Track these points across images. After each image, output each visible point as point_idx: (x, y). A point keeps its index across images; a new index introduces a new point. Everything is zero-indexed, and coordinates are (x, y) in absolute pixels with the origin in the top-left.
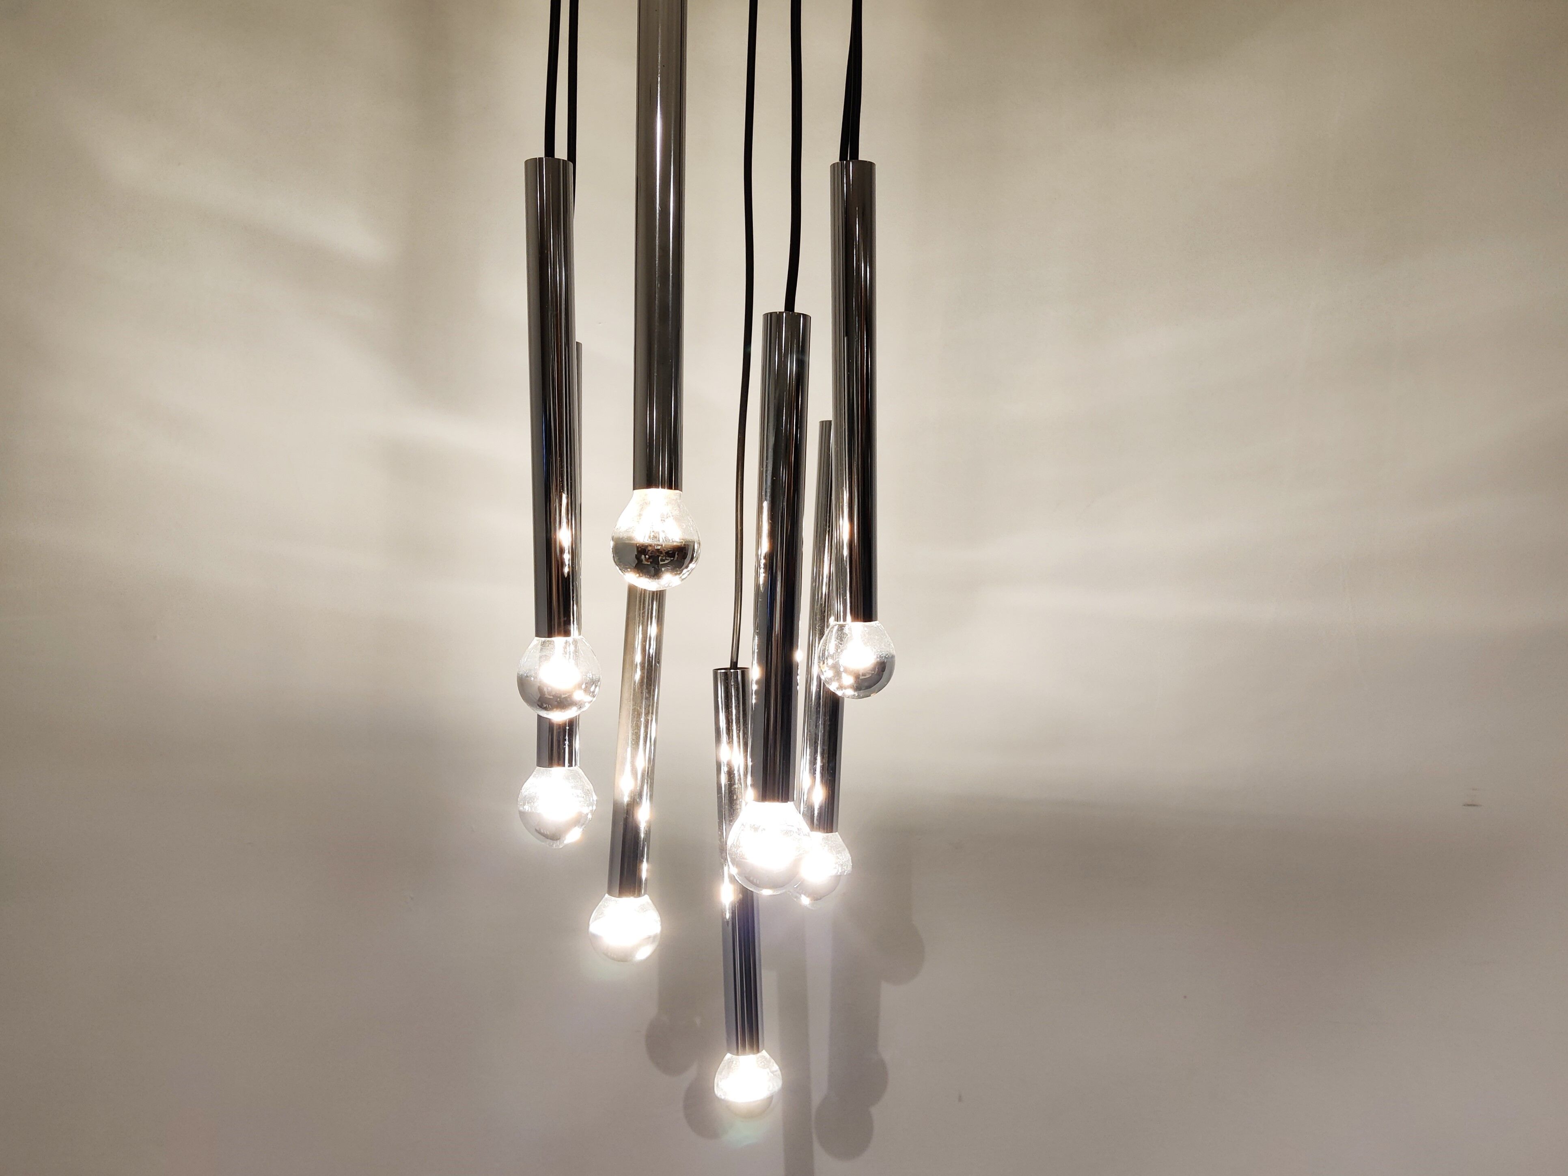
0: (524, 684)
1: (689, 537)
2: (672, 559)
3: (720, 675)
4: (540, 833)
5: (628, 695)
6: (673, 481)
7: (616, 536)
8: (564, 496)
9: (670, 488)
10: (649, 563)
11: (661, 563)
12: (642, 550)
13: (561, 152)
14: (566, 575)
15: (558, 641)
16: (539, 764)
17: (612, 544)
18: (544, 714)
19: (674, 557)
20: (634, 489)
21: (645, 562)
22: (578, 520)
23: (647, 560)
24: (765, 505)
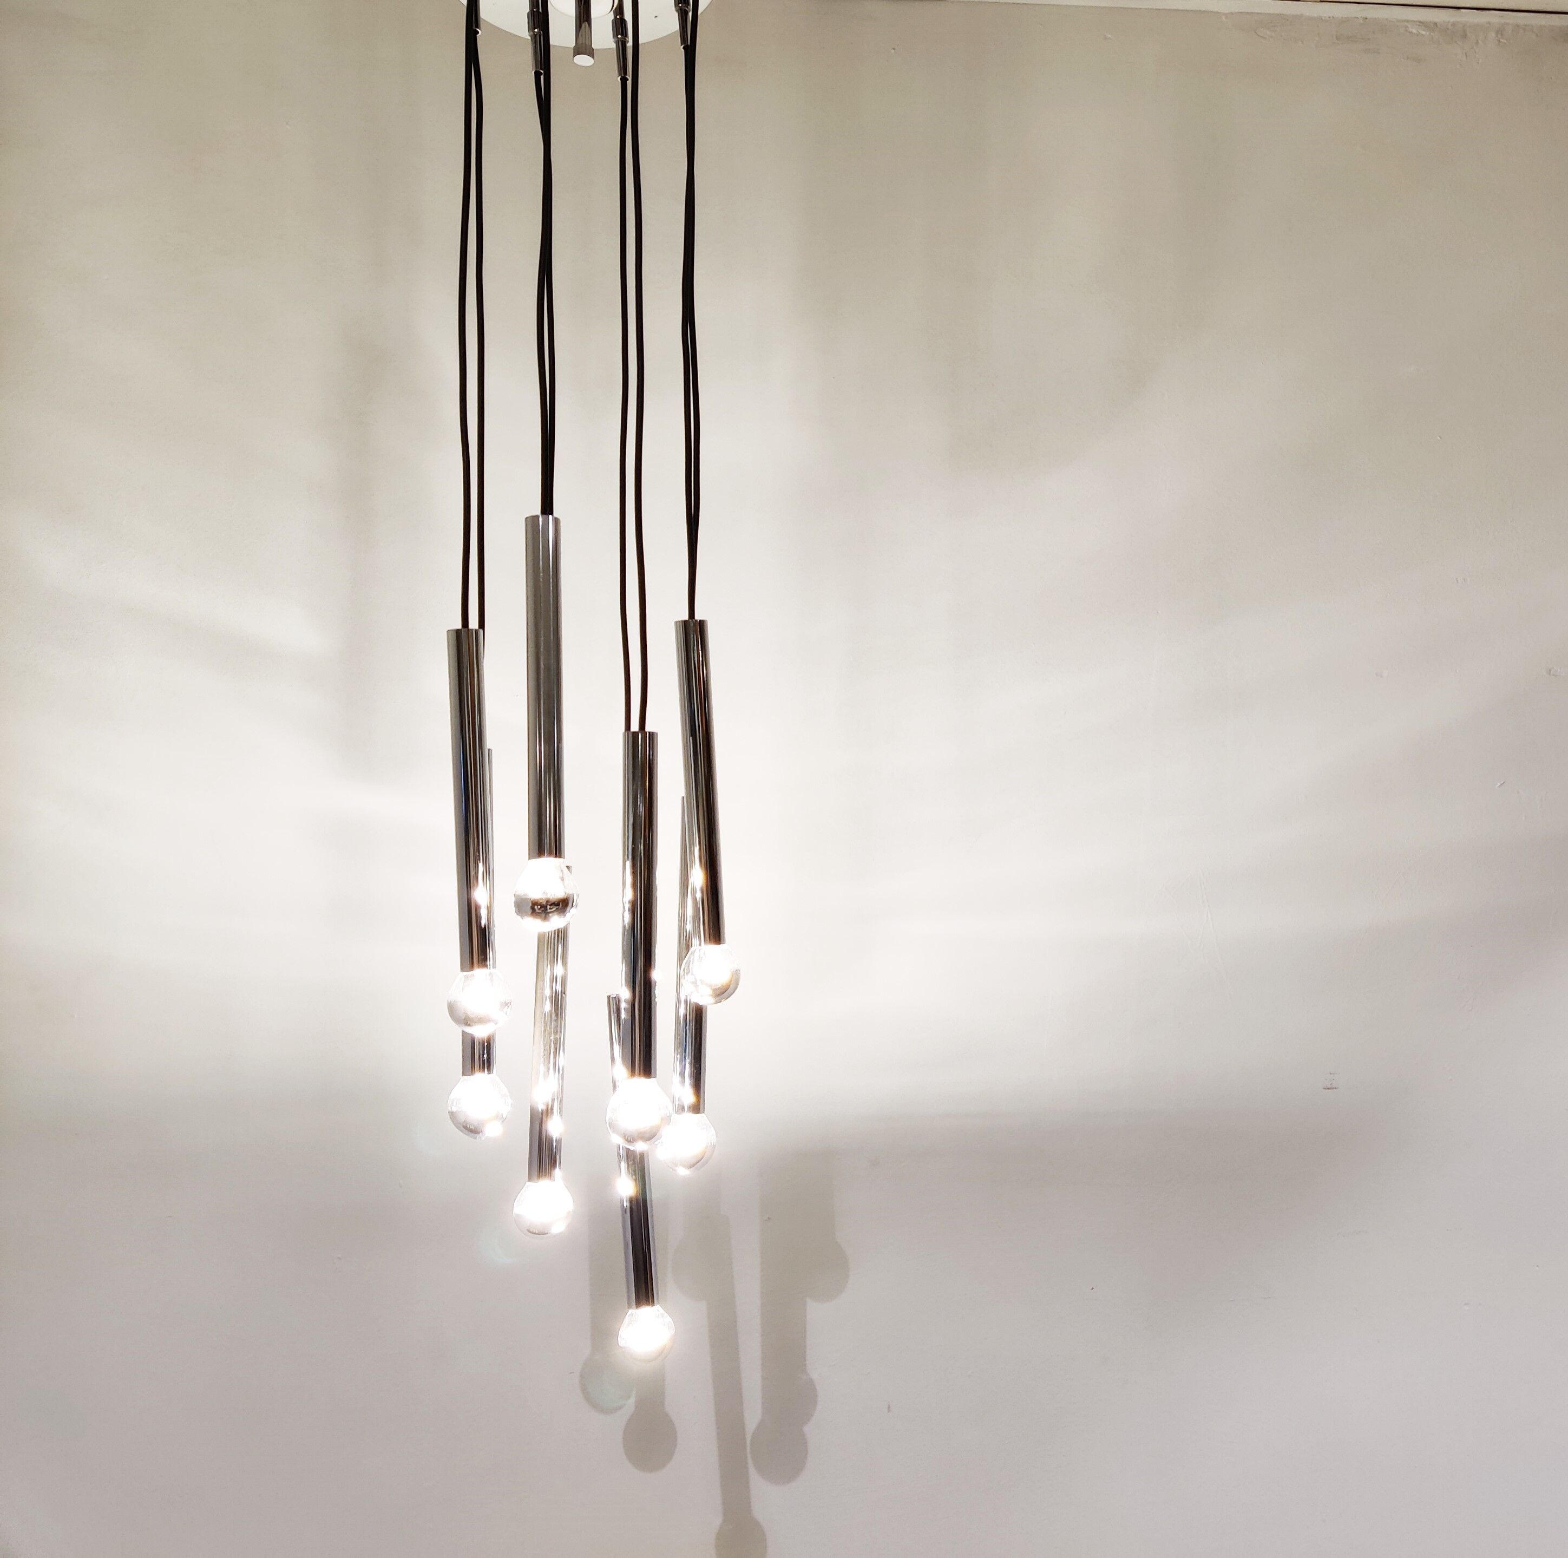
0: (452, 1010)
1: (570, 892)
2: (558, 907)
3: (613, 1000)
4: (465, 1127)
5: (540, 1026)
6: (557, 851)
7: (517, 893)
8: (481, 865)
9: (556, 857)
10: (541, 911)
11: (549, 911)
12: (534, 904)
13: (473, 624)
14: (483, 926)
15: (479, 972)
16: (464, 1074)
17: (513, 899)
18: (469, 1030)
19: (559, 906)
20: (529, 859)
21: (537, 911)
22: (491, 882)
23: (539, 909)
24: (628, 864)
